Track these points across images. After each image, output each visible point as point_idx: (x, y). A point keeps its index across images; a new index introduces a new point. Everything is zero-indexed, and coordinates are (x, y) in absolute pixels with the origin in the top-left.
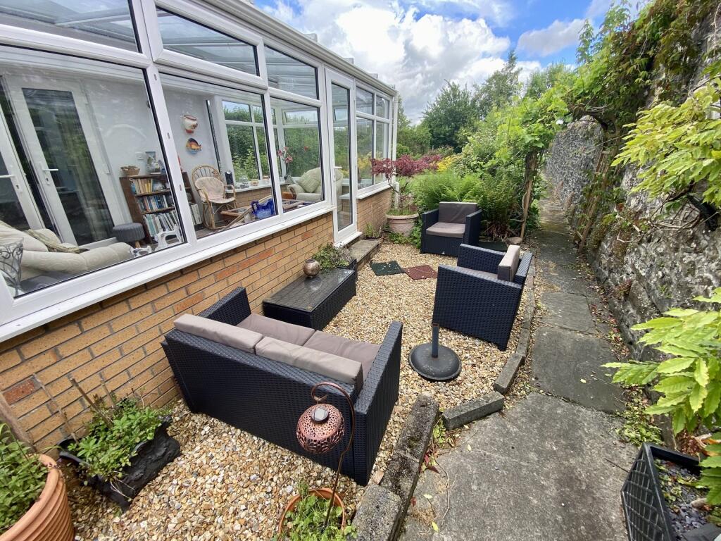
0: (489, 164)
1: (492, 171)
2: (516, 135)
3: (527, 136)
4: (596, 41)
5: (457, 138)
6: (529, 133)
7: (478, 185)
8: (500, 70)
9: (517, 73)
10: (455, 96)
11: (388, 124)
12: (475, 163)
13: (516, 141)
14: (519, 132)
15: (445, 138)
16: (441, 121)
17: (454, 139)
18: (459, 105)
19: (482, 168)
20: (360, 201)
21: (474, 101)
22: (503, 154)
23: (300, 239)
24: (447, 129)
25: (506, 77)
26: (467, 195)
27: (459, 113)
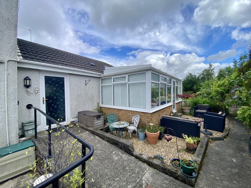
0: (210, 96)
1: (211, 98)
2: (217, 90)
3: (220, 90)
4: (239, 63)
5: (193, 88)
6: (220, 89)
7: (208, 101)
8: (207, 68)
9: (213, 69)
10: (191, 76)
11: (180, 87)
12: (206, 96)
13: (217, 91)
14: (218, 89)
15: (189, 89)
16: (187, 83)
17: (192, 89)
18: (193, 79)
19: (208, 97)
20: (176, 103)
21: (198, 78)
22: (214, 93)
23: (168, 109)
24: (189, 86)
25: (209, 70)
26: (205, 103)
27: (194, 81)
